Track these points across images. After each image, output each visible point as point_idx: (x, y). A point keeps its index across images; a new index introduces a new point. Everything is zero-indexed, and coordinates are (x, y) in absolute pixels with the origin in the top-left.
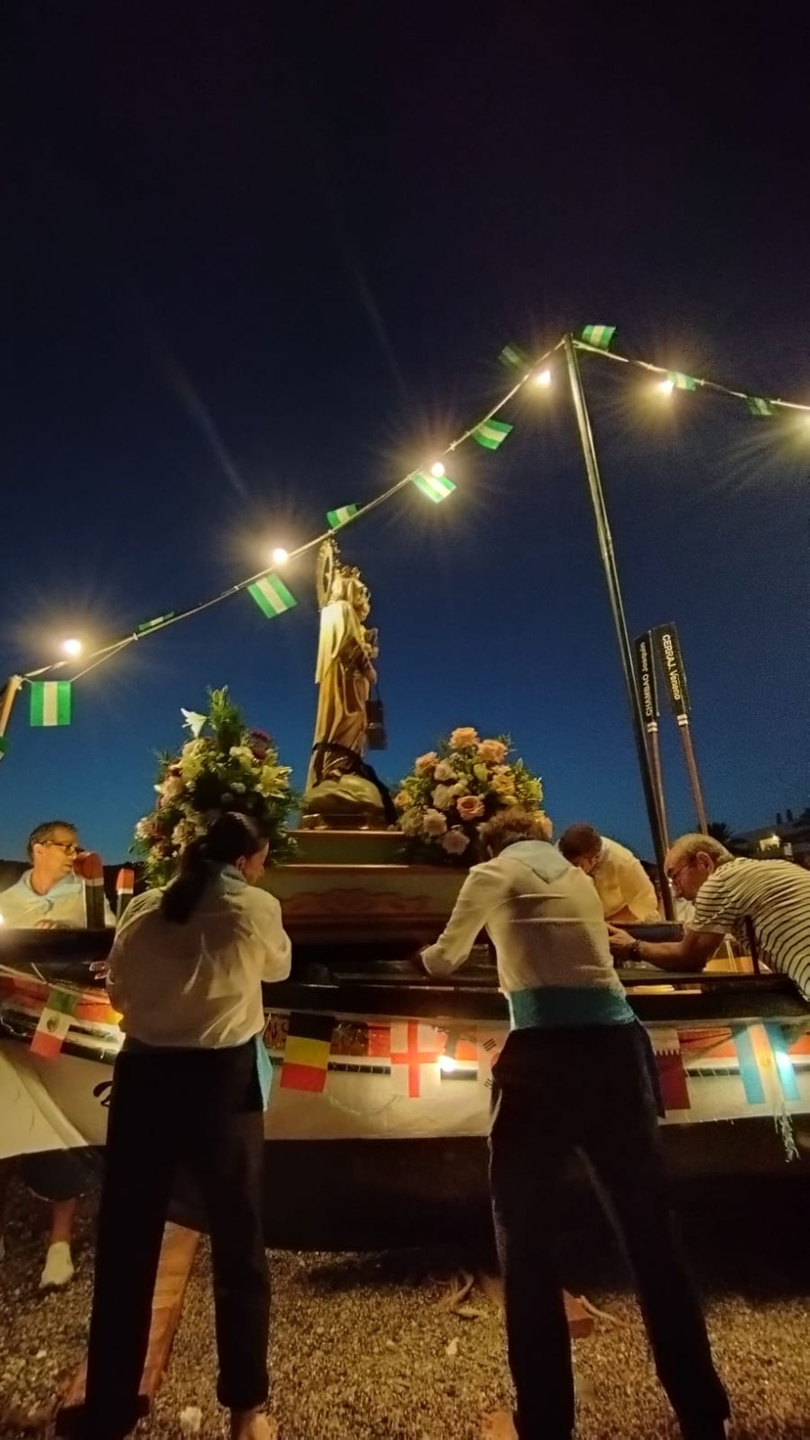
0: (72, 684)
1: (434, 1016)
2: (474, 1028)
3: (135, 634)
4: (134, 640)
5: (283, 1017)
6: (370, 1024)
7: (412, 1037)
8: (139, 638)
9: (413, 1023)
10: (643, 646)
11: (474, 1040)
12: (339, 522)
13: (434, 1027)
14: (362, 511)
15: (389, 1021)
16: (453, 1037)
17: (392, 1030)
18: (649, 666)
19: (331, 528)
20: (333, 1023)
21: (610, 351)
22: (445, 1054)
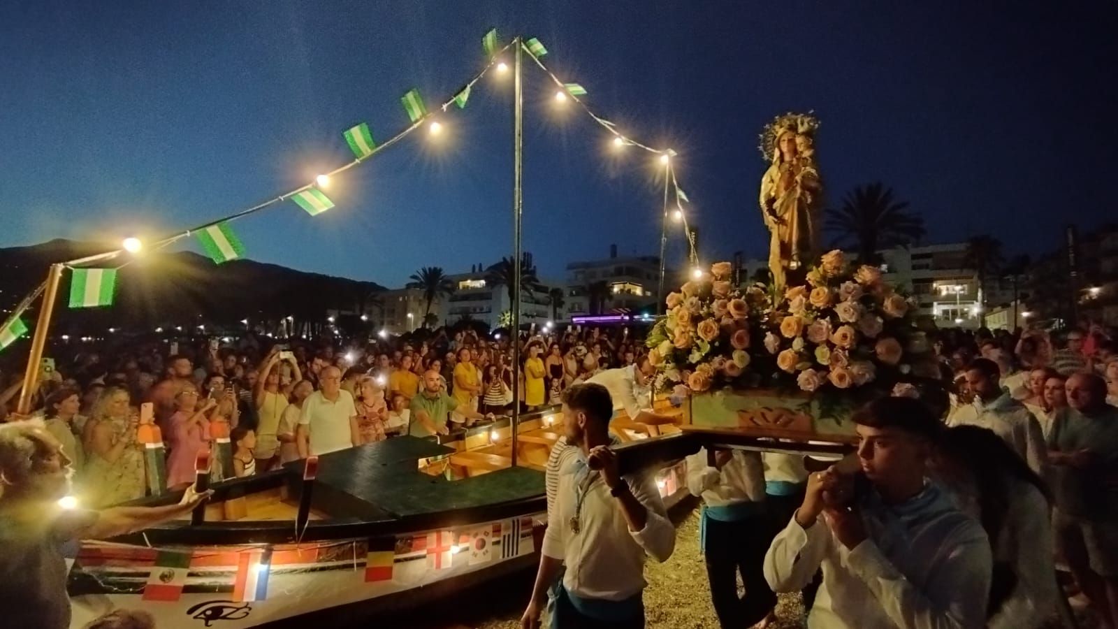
0: (118, 271)
1: (449, 526)
2: (468, 529)
3: (188, 232)
4: (186, 236)
5: (364, 541)
6: (414, 536)
7: (439, 539)
8: (192, 235)
9: (439, 532)
11: (468, 534)
12: (363, 155)
13: (449, 532)
14: (381, 147)
15: (426, 533)
16: (458, 535)
17: (428, 538)
19: (357, 159)
20: (395, 540)
21: (538, 59)
22: (454, 545)
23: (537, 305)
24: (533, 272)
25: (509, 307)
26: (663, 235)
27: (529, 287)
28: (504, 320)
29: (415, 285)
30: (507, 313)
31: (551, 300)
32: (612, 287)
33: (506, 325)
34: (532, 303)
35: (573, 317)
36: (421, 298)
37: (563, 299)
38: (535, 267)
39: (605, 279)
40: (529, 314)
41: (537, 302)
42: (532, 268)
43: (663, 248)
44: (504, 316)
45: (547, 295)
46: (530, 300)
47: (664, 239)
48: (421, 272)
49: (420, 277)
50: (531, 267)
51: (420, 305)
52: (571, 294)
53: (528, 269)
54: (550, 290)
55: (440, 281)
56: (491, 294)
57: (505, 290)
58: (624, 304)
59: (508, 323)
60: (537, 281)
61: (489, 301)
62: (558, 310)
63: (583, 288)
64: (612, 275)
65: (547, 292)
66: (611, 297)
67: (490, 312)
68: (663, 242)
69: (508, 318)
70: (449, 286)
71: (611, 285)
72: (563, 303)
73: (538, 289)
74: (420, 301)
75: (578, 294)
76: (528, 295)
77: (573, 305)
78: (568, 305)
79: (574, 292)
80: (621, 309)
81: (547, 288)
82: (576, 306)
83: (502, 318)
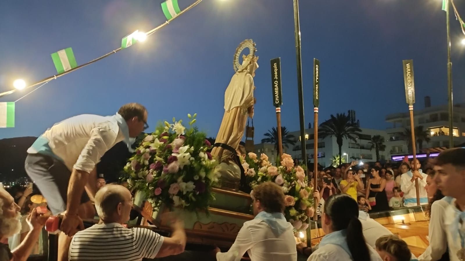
0: (15, 103)
4: (54, 79)
8: (57, 78)
10: (275, 65)
14: (183, 11)
18: (279, 76)
19: (167, 20)
23: (362, 150)
24: (358, 124)
25: (338, 152)
26: (449, 60)
27: (354, 136)
28: (335, 162)
29: (268, 140)
30: (337, 156)
31: (373, 145)
32: (430, 132)
33: (337, 165)
34: (358, 148)
35: (392, 157)
36: (273, 149)
37: (384, 144)
38: (358, 120)
39: (421, 125)
40: (355, 157)
41: (362, 148)
42: (356, 122)
43: (449, 73)
44: (335, 159)
45: (370, 141)
46: (356, 146)
47: (449, 63)
48: (272, 131)
49: (271, 134)
50: (355, 120)
51: (273, 154)
52: (391, 139)
53: (352, 122)
54: (372, 137)
55: (286, 136)
56: (324, 143)
57: (334, 139)
58: (441, 144)
59: (339, 164)
60: (360, 131)
61: (323, 148)
62: (380, 153)
63: (401, 134)
64: (428, 121)
65: (370, 140)
66: (428, 140)
67: (324, 157)
68: (449, 67)
69: (338, 161)
70: (292, 139)
71: (427, 130)
72: (385, 146)
73: (362, 137)
74: (272, 151)
75: (397, 139)
76: (354, 142)
77: (394, 148)
78: (388, 149)
79: (394, 138)
80: (438, 149)
81: (370, 136)
82: (397, 149)
83: (334, 161)
